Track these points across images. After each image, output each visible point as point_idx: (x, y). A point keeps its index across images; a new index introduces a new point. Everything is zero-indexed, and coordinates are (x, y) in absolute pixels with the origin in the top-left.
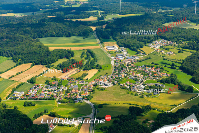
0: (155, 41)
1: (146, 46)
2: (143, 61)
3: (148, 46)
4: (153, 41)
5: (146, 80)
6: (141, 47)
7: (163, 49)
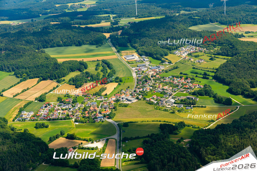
0: (182, 48)
1: (171, 53)
2: (169, 71)
3: (174, 54)
4: (178, 47)
5: (175, 93)
6: (166, 55)
7: (192, 56)
